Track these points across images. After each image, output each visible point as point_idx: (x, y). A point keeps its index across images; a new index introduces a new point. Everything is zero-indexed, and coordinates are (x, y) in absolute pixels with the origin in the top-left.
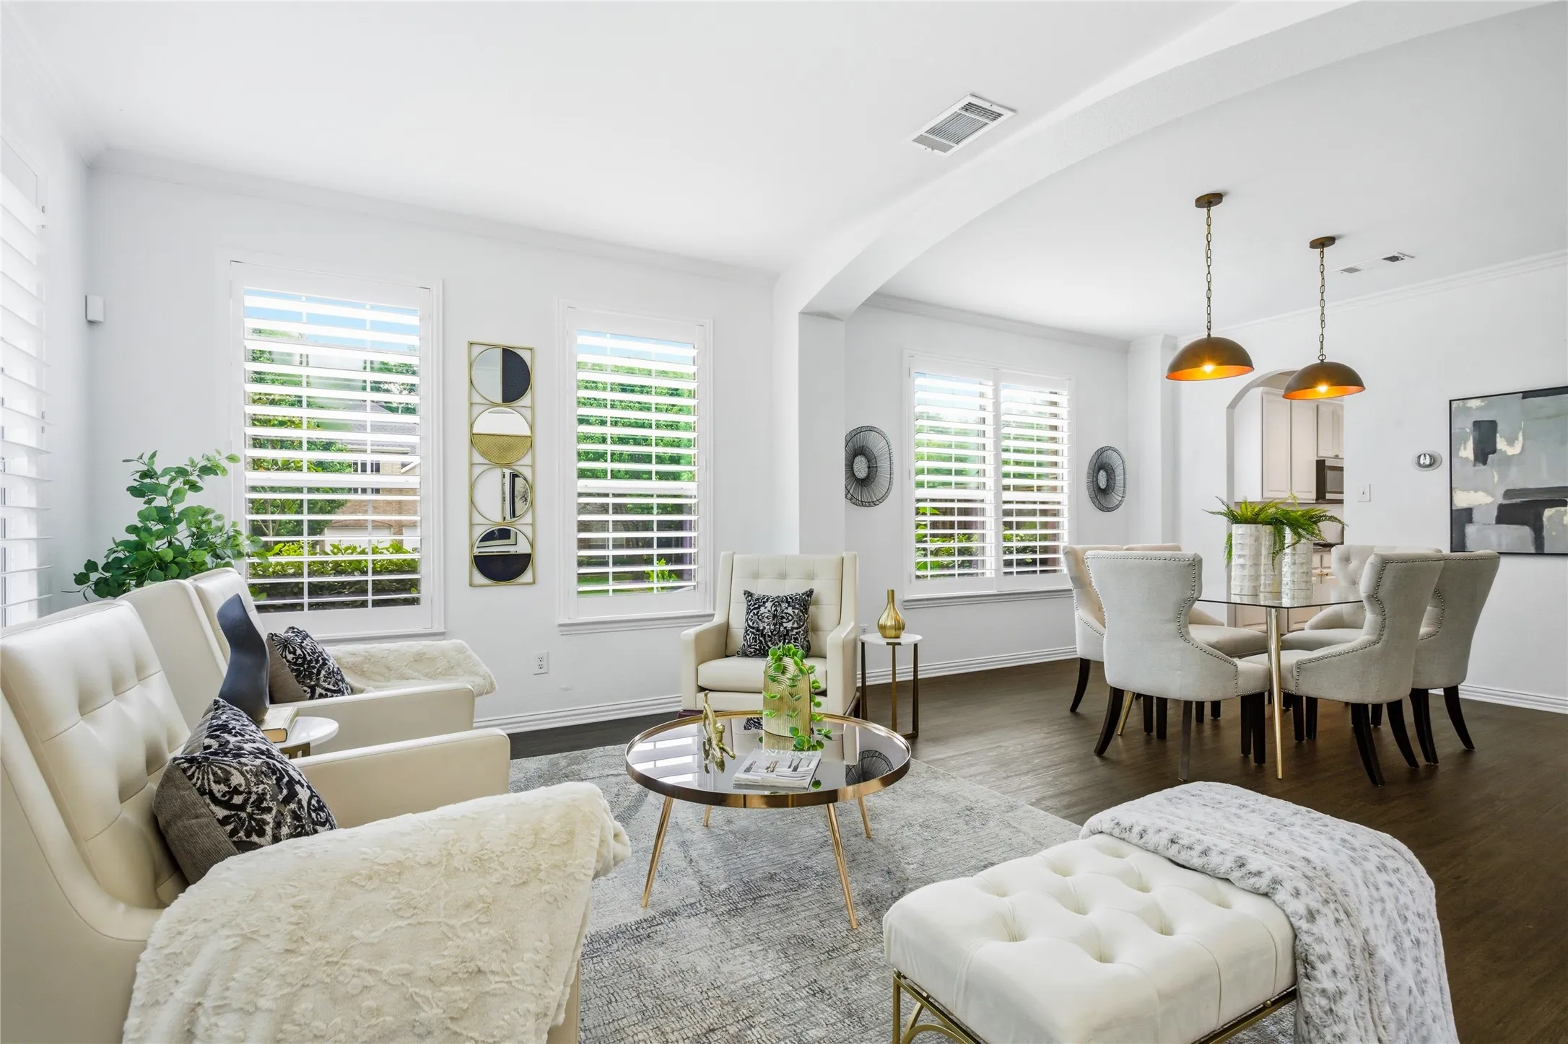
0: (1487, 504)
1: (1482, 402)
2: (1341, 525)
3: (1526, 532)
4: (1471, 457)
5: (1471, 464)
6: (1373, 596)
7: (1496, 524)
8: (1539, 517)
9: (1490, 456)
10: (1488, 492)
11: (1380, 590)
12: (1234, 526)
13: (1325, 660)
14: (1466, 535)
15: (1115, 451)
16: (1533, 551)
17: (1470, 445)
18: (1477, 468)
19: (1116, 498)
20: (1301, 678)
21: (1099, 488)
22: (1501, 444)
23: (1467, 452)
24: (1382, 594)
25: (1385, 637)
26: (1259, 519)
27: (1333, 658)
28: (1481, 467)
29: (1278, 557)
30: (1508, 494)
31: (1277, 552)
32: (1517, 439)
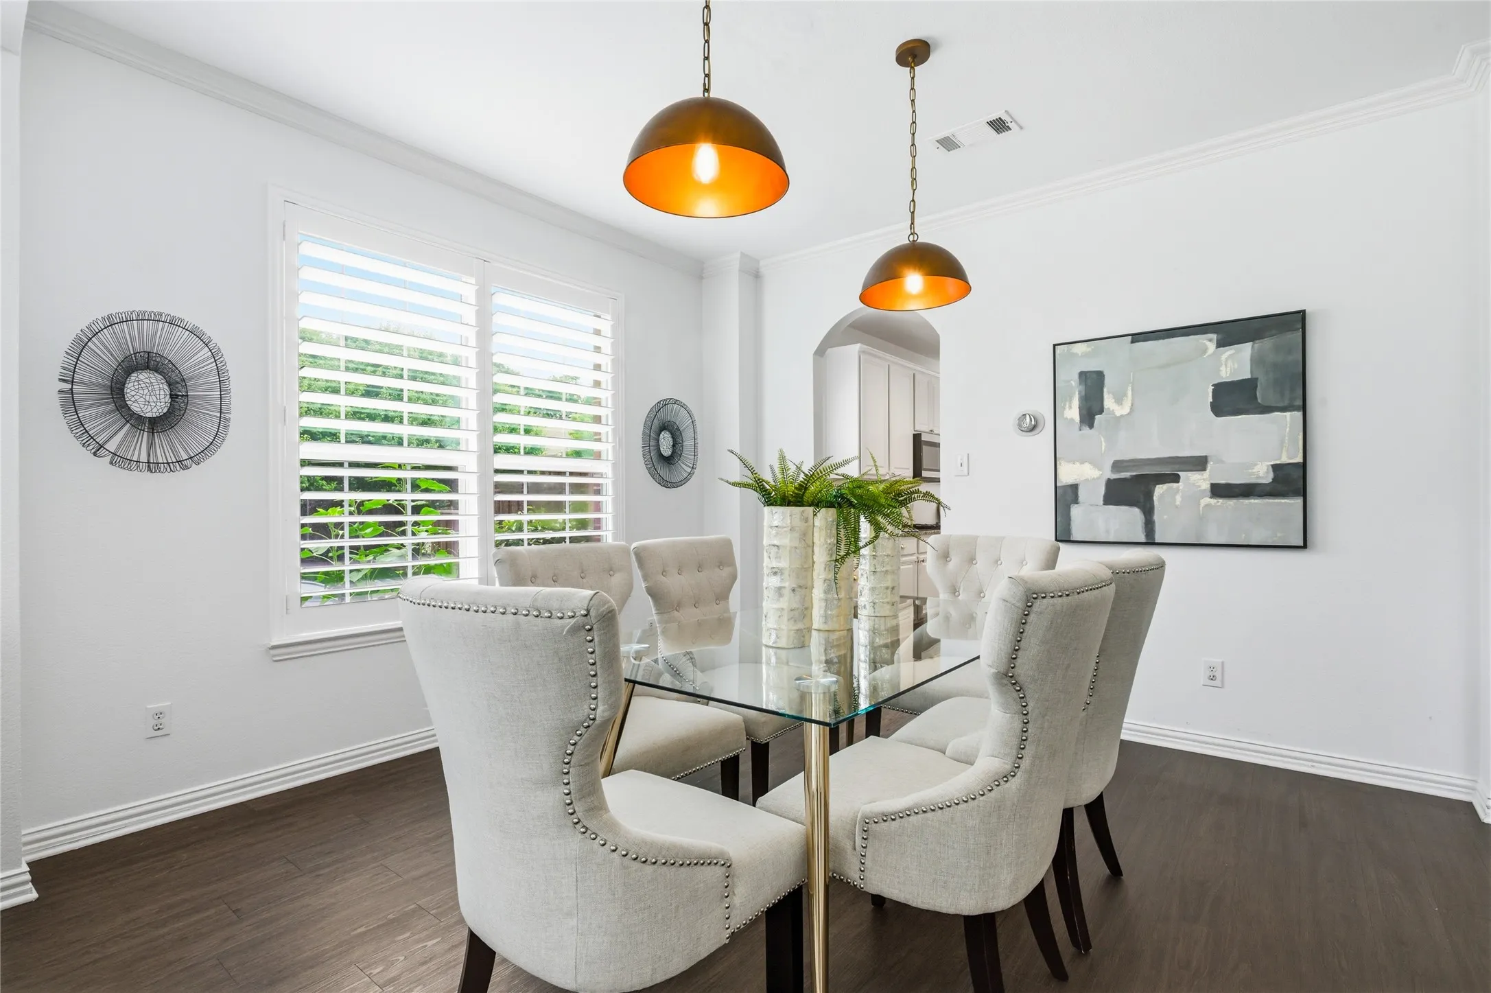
0: (1094, 479)
1: (1088, 347)
2: (934, 505)
3: (1135, 514)
4: (1077, 418)
5: (1077, 427)
6: (1006, 675)
7: (1104, 504)
8: (1149, 496)
9: (1097, 417)
10: (1096, 465)
11: (1018, 662)
12: (767, 509)
13: (913, 818)
14: (1072, 519)
15: (683, 406)
16: (1143, 539)
17: (1076, 402)
18: (1082, 432)
19: (684, 467)
20: (869, 852)
21: (661, 456)
22: (1109, 402)
23: (1072, 412)
24: (1024, 669)
25: (1025, 764)
26: (808, 496)
27: (930, 815)
28: (1086, 430)
29: (844, 569)
30: (1117, 465)
31: (842, 558)
32: (1125, 395)
